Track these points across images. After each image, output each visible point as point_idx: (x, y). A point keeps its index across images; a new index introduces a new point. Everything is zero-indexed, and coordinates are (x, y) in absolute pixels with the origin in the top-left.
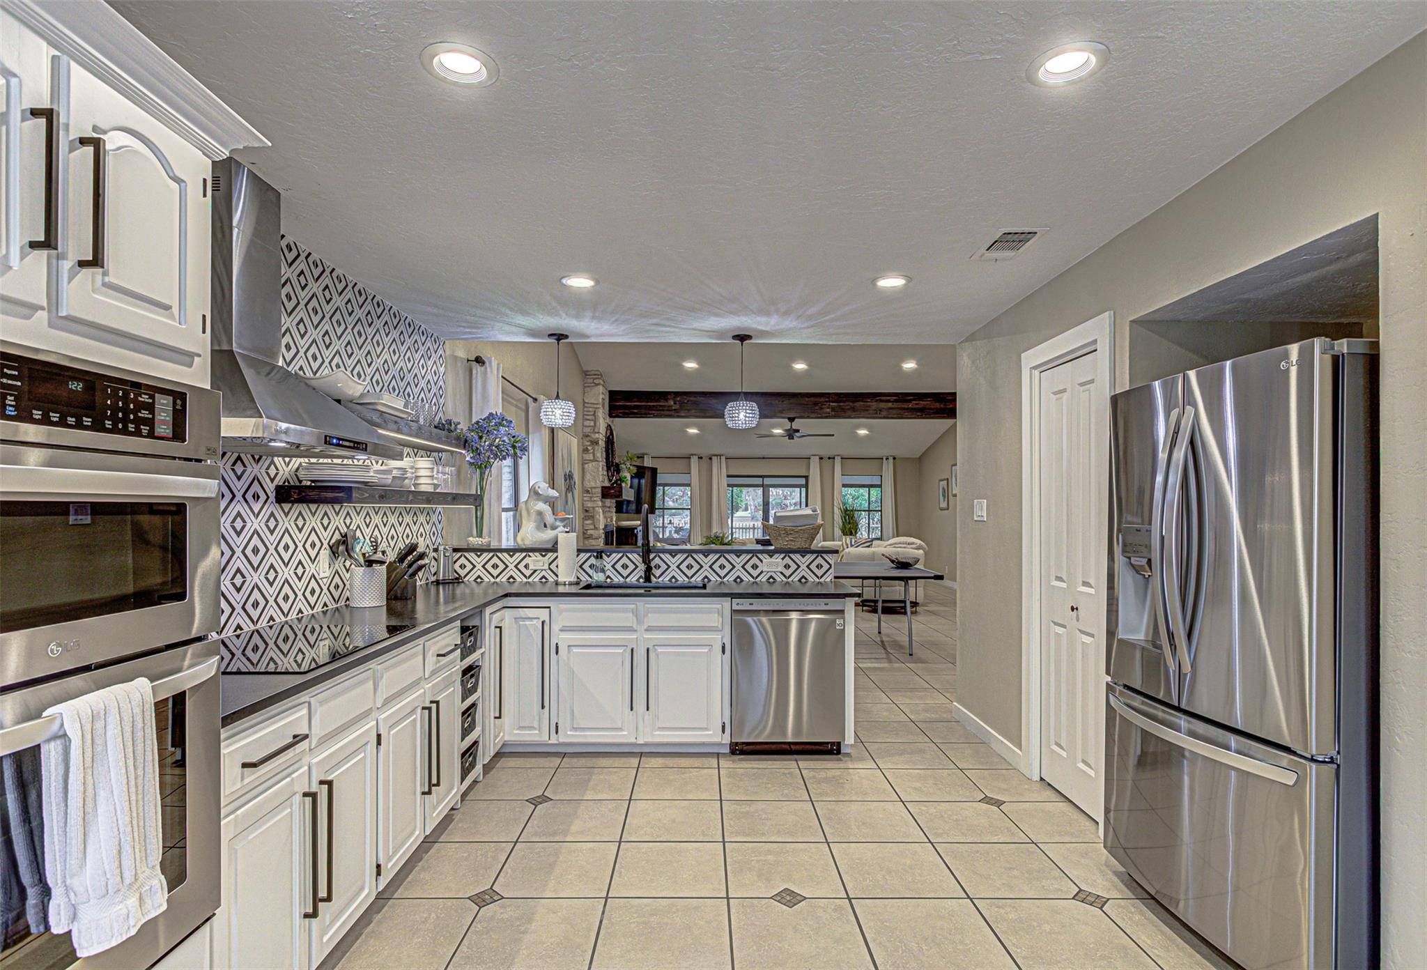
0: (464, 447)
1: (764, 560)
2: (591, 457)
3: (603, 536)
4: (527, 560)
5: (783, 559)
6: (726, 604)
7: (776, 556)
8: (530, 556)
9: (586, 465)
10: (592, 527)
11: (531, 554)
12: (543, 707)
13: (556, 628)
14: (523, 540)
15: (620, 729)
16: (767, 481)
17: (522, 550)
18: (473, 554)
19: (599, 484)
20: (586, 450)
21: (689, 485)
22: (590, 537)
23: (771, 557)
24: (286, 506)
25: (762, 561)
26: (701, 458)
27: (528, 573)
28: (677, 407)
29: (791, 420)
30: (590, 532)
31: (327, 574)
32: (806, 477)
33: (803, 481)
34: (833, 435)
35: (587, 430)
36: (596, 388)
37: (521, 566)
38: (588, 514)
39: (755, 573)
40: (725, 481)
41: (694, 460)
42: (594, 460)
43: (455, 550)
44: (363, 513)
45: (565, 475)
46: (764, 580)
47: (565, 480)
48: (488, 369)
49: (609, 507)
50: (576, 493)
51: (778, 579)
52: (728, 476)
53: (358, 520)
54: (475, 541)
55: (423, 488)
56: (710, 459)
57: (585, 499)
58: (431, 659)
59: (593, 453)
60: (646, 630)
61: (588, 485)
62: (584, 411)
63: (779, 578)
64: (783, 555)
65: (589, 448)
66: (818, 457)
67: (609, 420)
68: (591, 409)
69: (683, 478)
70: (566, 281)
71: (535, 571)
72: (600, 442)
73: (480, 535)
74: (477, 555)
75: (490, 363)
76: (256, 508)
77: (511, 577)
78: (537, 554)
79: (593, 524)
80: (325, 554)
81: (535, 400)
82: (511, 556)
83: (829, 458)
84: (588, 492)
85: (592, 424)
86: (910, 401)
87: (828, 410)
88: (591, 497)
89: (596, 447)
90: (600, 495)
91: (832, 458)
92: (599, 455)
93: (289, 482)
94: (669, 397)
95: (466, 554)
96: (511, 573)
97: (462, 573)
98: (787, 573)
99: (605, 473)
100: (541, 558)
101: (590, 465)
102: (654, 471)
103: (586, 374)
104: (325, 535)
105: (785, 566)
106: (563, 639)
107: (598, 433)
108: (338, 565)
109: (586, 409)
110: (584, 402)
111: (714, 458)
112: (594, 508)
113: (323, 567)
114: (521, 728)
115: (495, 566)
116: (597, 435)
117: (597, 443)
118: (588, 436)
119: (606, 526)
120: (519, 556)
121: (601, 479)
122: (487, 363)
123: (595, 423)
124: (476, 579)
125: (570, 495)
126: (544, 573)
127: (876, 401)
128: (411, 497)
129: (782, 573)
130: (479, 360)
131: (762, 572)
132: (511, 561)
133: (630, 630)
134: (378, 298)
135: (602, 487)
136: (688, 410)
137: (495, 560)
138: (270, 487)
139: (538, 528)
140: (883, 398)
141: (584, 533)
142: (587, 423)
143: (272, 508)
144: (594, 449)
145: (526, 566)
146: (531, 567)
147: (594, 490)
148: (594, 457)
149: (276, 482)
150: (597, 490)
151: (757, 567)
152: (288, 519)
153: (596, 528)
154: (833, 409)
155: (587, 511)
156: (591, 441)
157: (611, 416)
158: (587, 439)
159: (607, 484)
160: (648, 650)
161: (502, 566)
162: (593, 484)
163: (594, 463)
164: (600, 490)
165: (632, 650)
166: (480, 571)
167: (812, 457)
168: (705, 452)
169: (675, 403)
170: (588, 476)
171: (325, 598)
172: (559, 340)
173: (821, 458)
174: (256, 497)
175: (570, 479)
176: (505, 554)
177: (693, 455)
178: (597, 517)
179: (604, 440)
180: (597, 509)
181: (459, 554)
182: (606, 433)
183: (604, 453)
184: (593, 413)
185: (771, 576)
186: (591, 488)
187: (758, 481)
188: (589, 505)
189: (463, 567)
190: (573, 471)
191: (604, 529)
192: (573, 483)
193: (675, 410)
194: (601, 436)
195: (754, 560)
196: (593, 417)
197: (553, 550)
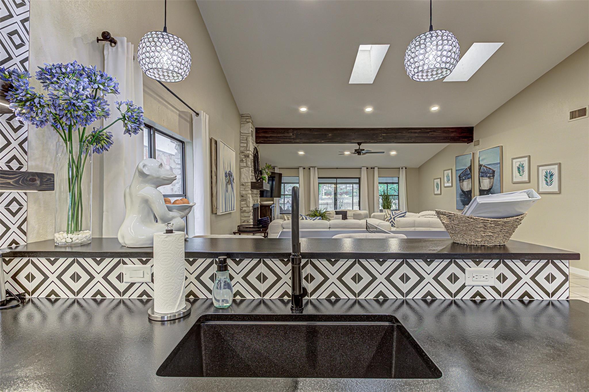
1: (467, 269)
2: (245, 165)
3: (252, 211)
4: (120, 269)
5: (495, 267)
7: (485, 262)
8: (125, 263)
9: (242, 170)
10: (246, 206)
11: (126, 260)
16: (339, 181)
17: (113, 255)
18: (43, 260)
19: (250, 181)
20: (242, 161)
22: (244, 211)
23: (478, 263)
25: (463, 270)
26: (305, 168)
27: (122, 287)
28: (294, 137)
29: (359, 144)
30: (244, 209)
32: (359, 178)
33: (357, 181)
35: (242, 149)
36: (248, 125)
37: (112, 278)
38: (243, 198)
39: (453, 288)
40: (317, 181)
41: (301, 170)
42: (247, 166)
45: (226, 173)
46: (468, 297)
47: (226, 176)
48: (120, 49)
49: (256, 194)
50: (234, 185)
51: (488, 297)
52: (319, 178)
56: (309, 169)
57: (241, 189)
59: (246, 162)
61: (243, 181)
62: (240, 138)
64: (495, 262)
65: (244, 159)
67: (255, 144)
68: (244, 137)
69: (295, 179)
71: (132, 284)
72: (250, 156)
74: (49, 260)
75: (122, 43)
77: (99, 292)
78: (135, 260)
79: (246, 204)
81: (197, 114)
82: (98, 263)
83: (371, 168)
84: (243, 185)
85: (245, 145)
86: (428, 132)
87: (381, 138)
88: (245, 188)
89: (248, 159)
90: (250, 187)
91: (373, 168)
92: (249, 163)
94: (290, 131)
95: (35, 260)
96: (98, 287)
97: (30, 286)
98: (502, 287)
99: (253, 174)
100: (141, 265)
101: (244, 169)
102: (280, 175)
103: (241, 116)
105: (499, 278)
107: (249, 150)
109: (241, 137)
110: (241, 133)
111: (311, 169)
112: (246, 194)
115: (76, 277)
116: (248, 152)
117: (248, 157)
118: (243, 152)
119: (254, 205)
120: (108, 263)
121: (251, 178)
122: (119, 43)
123: (247, 145)
124: (49, 295)
125: (229, 186)
126: (144, 287)
127: (409, 133)
129: (494, 288)
131: (464, 286)
132: (98, 270)
135: (251, 182)
136: (301, 139)
137: (75, 268)
139: (143, 221)
140: (413, 131)
141: (241, 210)
142: (242, 145)
144: (246, 160)
145: (120, 278)
146: (127, 279)
148: (246, 164)
150: (248, 184)
151: (456, 278)
153: (248, 206)
154: (384, 137)
155: (242, 196)
156: (245, 156)
157: (257, 143)
158: (243, 154)
159: (254, 181)
161: (85, 277)
162: (246, 181)
163: (246, 168)
164: (250, 184)
167: (362, 168)
168: (307, 165)
169: (293, 135)
170: (243, 176)
173: (367, 168)
175: (229, 176)
176: (90, 260)
177: (300, 167)
178: (249, 199)
179: (253, 155)
180: (248, 195)
181: (25, 260)
182: (254, 152)
183: (253, 163)
184: (246, 139)
185: (478, 294)
186: (245, 183)
187: (334, 181)
188: (244, 193)
189: (30, 277)
190: (232, 172)
191: (252, 207)
192: (232, 179)
193: (293, 138)
194: (250, 153)
195: (453, 269)
196: (246, 141)
197: (150, 255)
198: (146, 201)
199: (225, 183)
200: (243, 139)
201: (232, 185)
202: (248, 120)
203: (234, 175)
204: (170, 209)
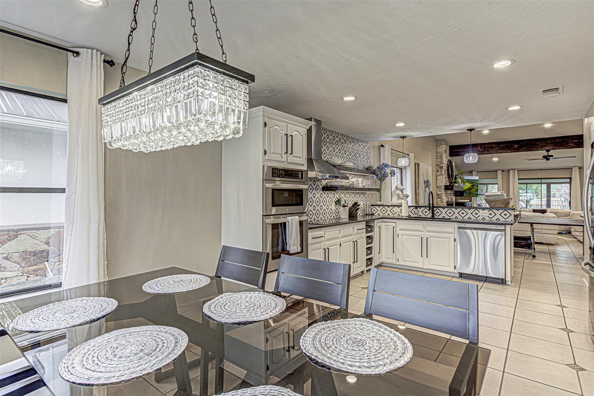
0: (374, 174)
1: (480, 211)
2: (440, 174)
4: (393, 209)
5: (489, 211)
6: (457, 225)
7: (485, 210)
9: (438, 177)
10: (441, 202)
12: (394, 253)
13: (398, 229)
14: (393, 203)
15: (418, 263)
16: (544, 181)
17: (392, 206)
18: (377, 207)
19: (443, 185)
20: (437, 171)
21: (497, 184)
23: (483, 210)
24: (325, 192)
25: (479, 212)
26: (503, 171)
27: (394, 213)
28: (482, 150)
29: (548, 151)
30: (439, 204)
31: (334, 209)
32: (570, 178)
33: (568, 180)
34: (576, 157)
35: (438, 163)
36: (442, 146)
37: (392, 211)
39: (477, 216)
40: (517, 181)
42: (441, 175)
43: (372, 205)
44: (344, 194)
45: (424, 181)
46: (481, 219)
47: (425, 183)
48: (385, 149)
49: (450, 194)
50: (431, 188)
52: (519, 179)
53: (342, 196)
54: (379, 203)
55: (360, 187)
56: (509, 171)
57: (437, 190)
58: (355, 231)
59: (441, 172)
60: (427, 232)
61: (438, 185)
62: (436, 155)
63: (487, 218)
64: (489, 210)
65: (439, 170)
66: (578, 167)
67: (449, 158)
68: (439, 154)
69: (494, 181)
70: (396, 125)
72: (444, 167)
73: (380, 201)
75: (386, 146)
76: (318, 191)
77: (389, 214)
78: (397, 207)
79: (441, 200)
80: (334, 204)
81: (408, 155)
84: (438, 187)
85: (440, 160)
87: (571, 144)
88: (440, 190)
89: (442, 170)
90: (444, 189)
92: (443, 172)
93: (325, 186)
94: (478, 146)
95: (375, 207)
96: (389, 213)
97: (374, 212)
98: (491, 216)
99: (447, 180)
103: (437, 140)
104: (334, 199)
105: (490, 214)
106: (400, 232)
107: (443, 164)
108: (337, 206)
110: (437, 152)
111: (511, 171)
112: (441, 194)
113: (333, 207)
114: (387, 258)
115: (384, 211)
116: (442, 165)
117: (442, 168)
118: (439, 165)
119: (447, 201)
120: (391, 208)
121: (445, 182)
122: (385, 146)
123: (441, 160)
124: (378, 214)
125: (427, 189)
126: (399, 213)
128: (354, 189)
129: (488, 216)
130: (382, 146)
131: (479, 216)
132: (389, 209)
133: (421, 231)
134: (348, 135)
135: (445, 185)
136: (488, 151)
137: (384, 209)
138: (321, 187)
139: (398, 199)
142: (438, 160)
143: (321, 192)
144: (441, 170)
146: (395, 211)
147: (441, 187)
148: (441, 173)
149: (322, 186)
150: (442, 187)
151: (477, 214)
152: (325, 194)
153: (442, 202)
154: (575, 143)
155: (438, 195)
156: (440, 167)
157: (450, 156)
158: (438, 166)
159: (448, 184)
160: (427, 238)
161: (386, 211)
162: (441, 185)
164: (444, 187)
165: (422, 238)
166: (379, 212)
167: (573, 168)
168: (506, 168)
169: (481, 148)
170: (438, 181)
171: (334, 215)
172: (403, 138)
173: (580, 168)
174: (318, 189)
175: (427, 183)
176: (387, 207)
177: (499, 170)
178: (443, 197)
179: (447, 166)
180: (443, 194)
181: (373, 207)
182: (448, 163)
183: (447, 172)
184: (440, 156)
185: (484, 218)
186: (440, 186)
187: (539, 181)
188: (439, 193)
189: (374, 210)
190: (429, 180)
191: (446, 203)
192: (429, 184)
194: (444, 165)
195: (476, 211)
196: (441, 158)
197: (401, 206)
198: (398, 194)
199: (424, 187)
200: (439, 156)
201: (429, 188)
202: (442, 143)
203: (431, 182)
204: (404, 196)
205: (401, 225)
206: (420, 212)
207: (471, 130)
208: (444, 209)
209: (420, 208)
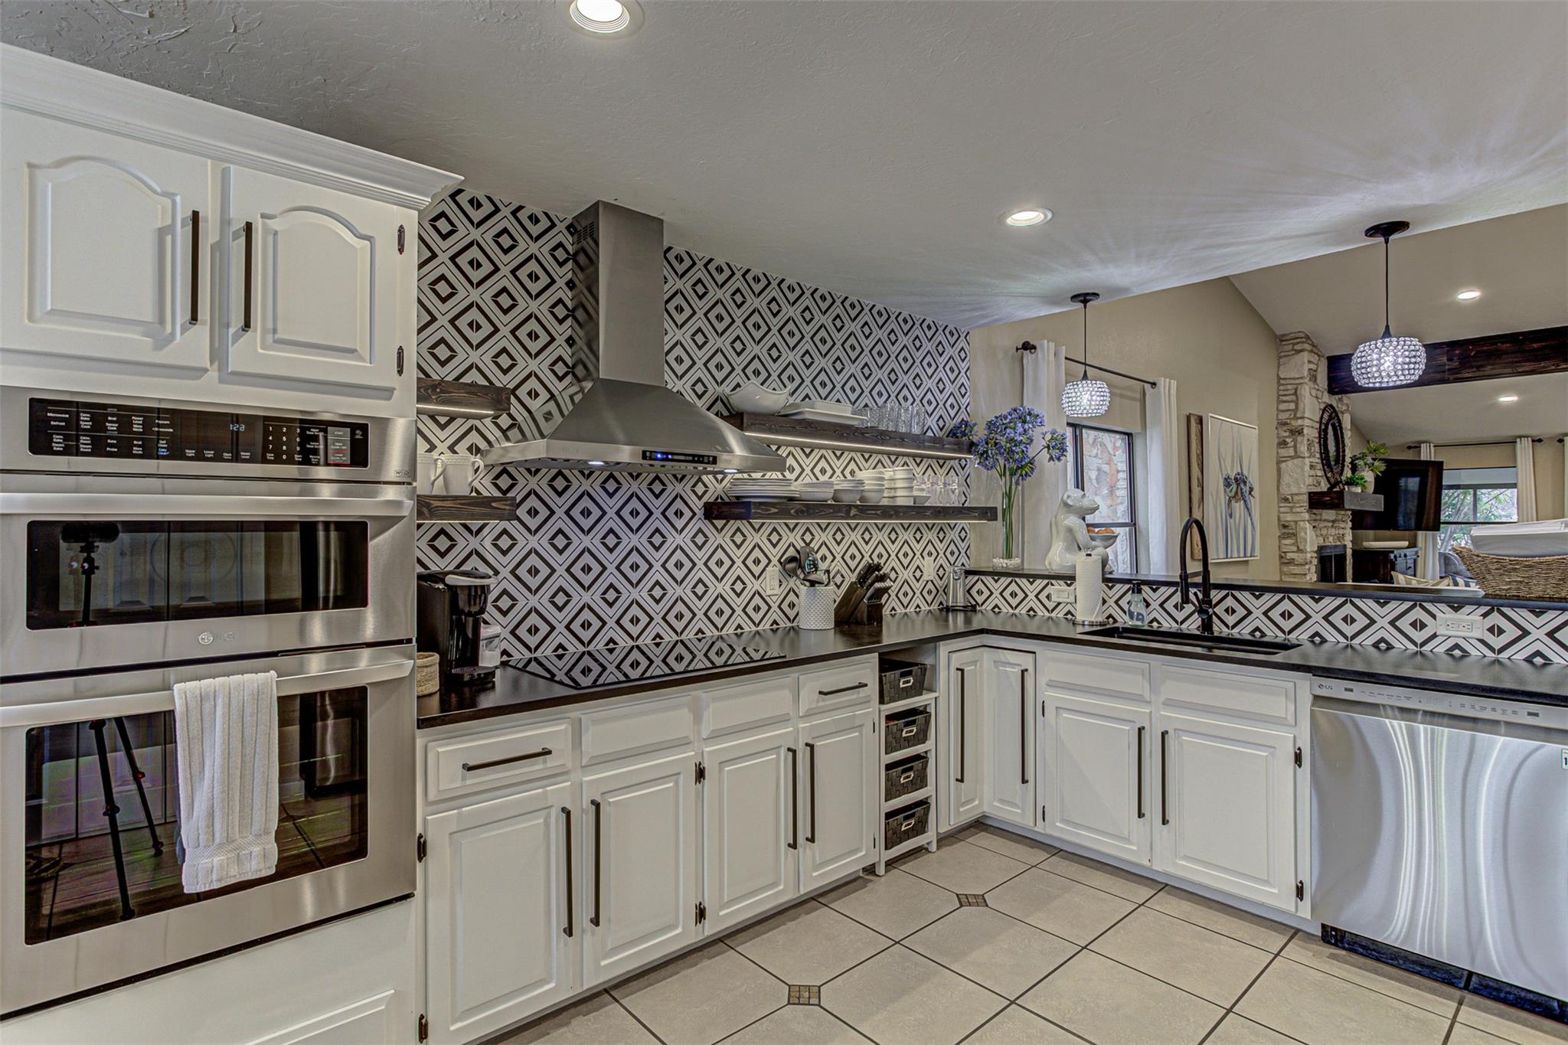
0: (970, 452)
1: (1439, 615)
2: (1291, 452)
3: (1315, 561)
4: (1049, 590)
5: (1485, 615)
6: (1305, 686)
7: (1468, 609)
8: (1052, 585)
9: (1283, 465)
10: (1295, 549)
11: (1053, 582)
12: (1024, 781)
13: (1042, 681)
14: (1050, 564)
15: (1128, 840)
17: (1043, 577)
18: (990, 578)
19: (1305, 490)
20: (1283, 444)
21: (1514, 486)
22: (1291, 562)
23: (1456, 610)
24: (719, 523)
25: (1434, 617)
26: (1540, 441)
27: (1050, 605)
28: (1456, 364)
30: (1290, 556)
31: (777, 591)
35: (1283, 416)
36: (1298, 357)
37: (1042, 596)
38: (1287, 531)
39: (1419, 636)
41: (1523, 445)
42: (1297, 456)
43: (968, 573)
44: (831, 530)
45: (1227, 479)
46: (1441, 649)
47: (1228, 485)
48: (1040, 356)
49: (1333, 521)
50: (1255, 503)
51: (1473, 652)
53: (820, 537)
54: (1001, 563)
55: (900, 502)
56: (1561, 441)
57: (1282, 510)
58: (808, 698)
59: (1295, 447)
60: (1164, 704)
61: (1286, 491)
62: (1279, 390)
63: (1475, 651)
64: (1485, 609)
65: (1287, 440)
67: (1327, 398)
68: (1289, 387)
69: (1500, 475)
70: (1010, 221)
71: (1059, 604)
72: (1306, 431)
73: (1009, 556)
74: (994, 579)
75: (1042, 348)
76: (679, 524)
77: (1031, 609)
78: (1061, 582)
79: (1296, 544)
80: (774, 570)
81: (1154, 384)
82: (1031, 583)
84: (1286, 500)
85: (1292, 406)
88: (1292, 508)
89: (1299, 438)
90: (1306, 504)
92: (1303, 448)
93: (722, 499)
95: (983, 578)
96: (1031, 604)
97: (980, 599)
98: (1497, 642)
99: (1320, 473)
100: (1066, 587)
101: (1290, 463)
102: (1438, 466)
103: (1281, 339)
104: (775, 553)
105: (1491, 630)
106: (1051, 696)
107: (1303, 418)
108: (793, 582)
109: (1281, 388)
110: (1279, 378)
112: (1296, 522)
113: (772, 584)
114: (1001, 801)
115: (1014, 595)
116: (1300, 422)
117: (1300, 432)
118: (1285, 424)
119: (1321, 548)
120: (1040, 583)
121: (1309, 481)
123: (1297, 406)
124: (994, 608)
125: (1239, 506)
126: (1069, 607)
128: (853, 512)
129: (1482, 641)
130: (1027, 347)
131: (1434, 636)
132: (1031, 589)
133: (1139, 699)
135: (1310, 493)
137: (1013, 587)
138: (698, 505)
139: (1068, 549)
141: (1281, 557)
142: (1282, 407)
143: (700, 525)
144: (1295, 441)
145: (1048, 597)
146: (1054, 598)
147: (1296, 498)
148: (1296, 452)
149: (705, 499)
150: (1301, 497)
151: (1423, 626)
152: (721, 536)
153: (1299, 550)
155: (1285, 527)
156: (1291, 431)
157: (1331, 391)
158: (1285, 428)
159: (1324, 487)
160: (1164, 734)
161: (1021, 595)
162: (1295, 490)
163: (1295, 461)
164: (1306, 497)
165: (1140, 730)
166: (996, 600)
168: (1548, 431)
169: (1450, 360)
170: (1286, 479)
171: (775, 614)
172: (1085, 302)
174: (679, 514)
175: (1238, 485)
176: (1024, 580)
177: (1520, 437)
178: (1302, 534)
179: (1318, 426)
180: (1302, 523)
181: (976, 577)
182: (1322, 417)
183: (1317, 446)
184: (1293, 391)
185: (1457, 646)
186: (1292, 495)
188: (1289, 518)
189: (980, 592)
190: (1245, 473)
191: (1316, 552)
192: (1246, 489)
193: (1449, 370)
194: (1307, 422)
195: (1418, 614)
196: (1294, 398)
197: (1073, 578)
198: (1070, 530)
199: (1223, 499)
200: (1287, 393)
201: (1245, 501)
202: (1298, 347)
203: (1253, 479)
204: (1093, 539)
205: (1054, 662)
206: (1155, 605)
207: (1387, 230)
208: (1257, 597)
209: (1154, 591)
